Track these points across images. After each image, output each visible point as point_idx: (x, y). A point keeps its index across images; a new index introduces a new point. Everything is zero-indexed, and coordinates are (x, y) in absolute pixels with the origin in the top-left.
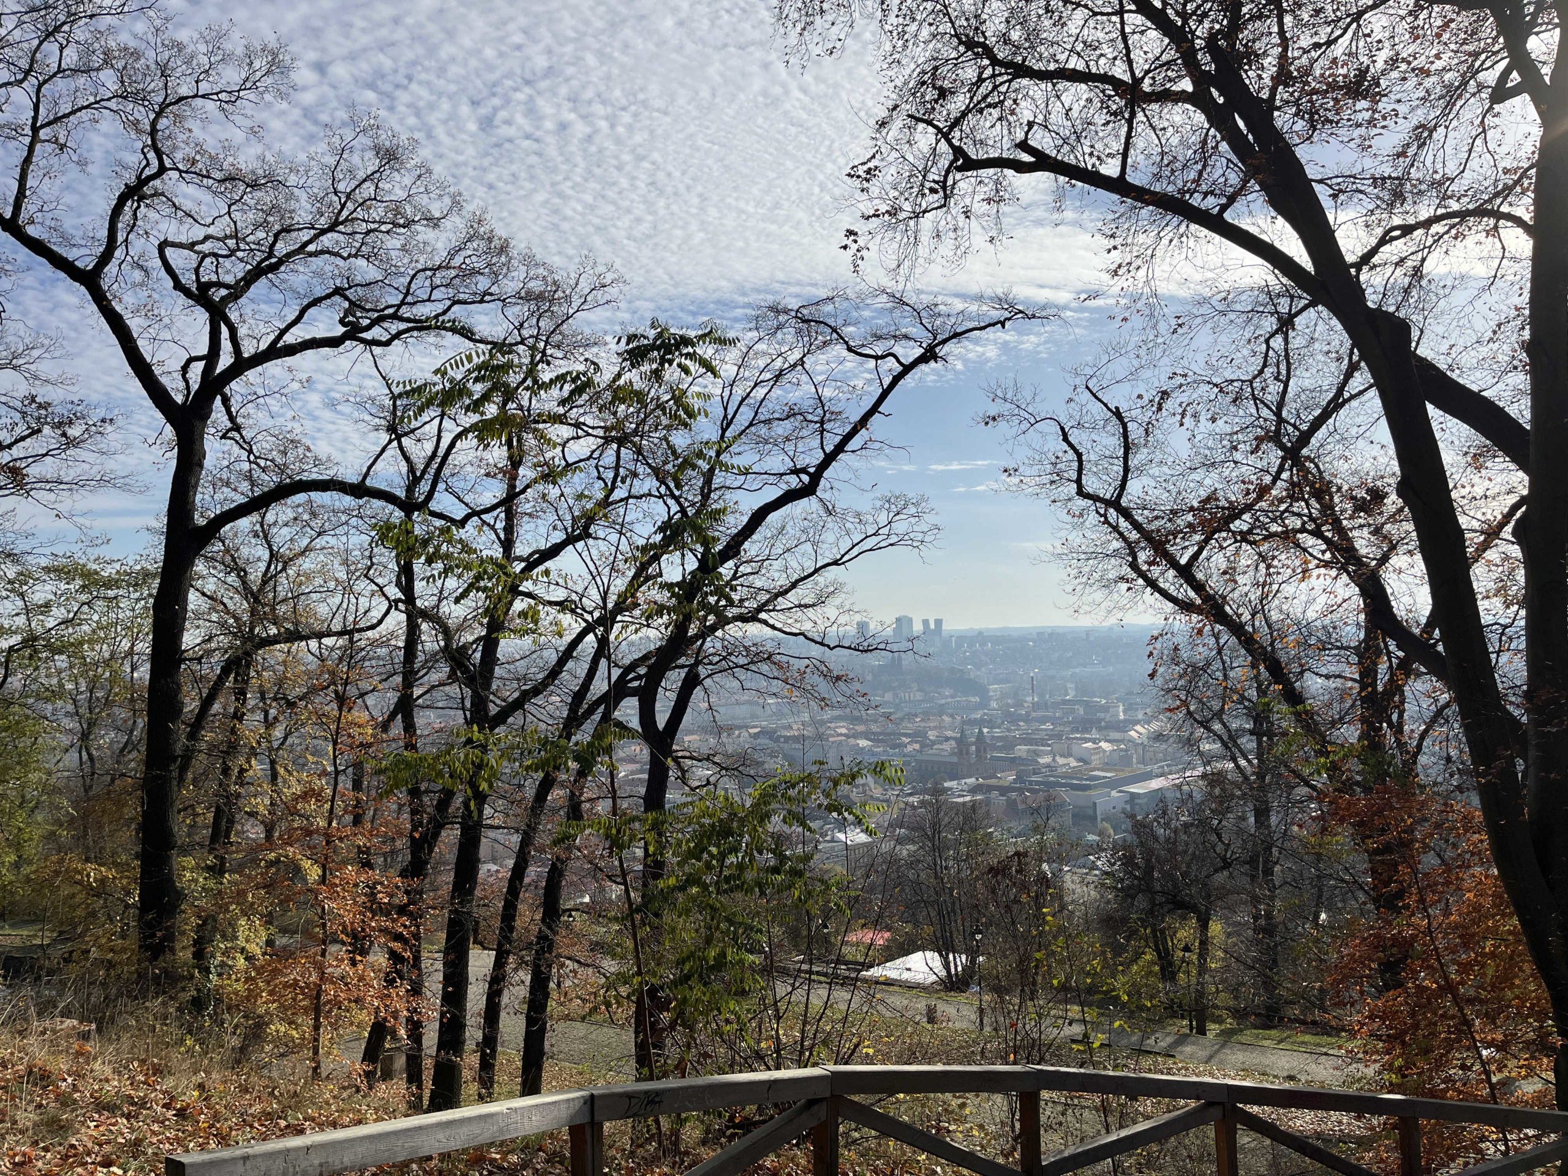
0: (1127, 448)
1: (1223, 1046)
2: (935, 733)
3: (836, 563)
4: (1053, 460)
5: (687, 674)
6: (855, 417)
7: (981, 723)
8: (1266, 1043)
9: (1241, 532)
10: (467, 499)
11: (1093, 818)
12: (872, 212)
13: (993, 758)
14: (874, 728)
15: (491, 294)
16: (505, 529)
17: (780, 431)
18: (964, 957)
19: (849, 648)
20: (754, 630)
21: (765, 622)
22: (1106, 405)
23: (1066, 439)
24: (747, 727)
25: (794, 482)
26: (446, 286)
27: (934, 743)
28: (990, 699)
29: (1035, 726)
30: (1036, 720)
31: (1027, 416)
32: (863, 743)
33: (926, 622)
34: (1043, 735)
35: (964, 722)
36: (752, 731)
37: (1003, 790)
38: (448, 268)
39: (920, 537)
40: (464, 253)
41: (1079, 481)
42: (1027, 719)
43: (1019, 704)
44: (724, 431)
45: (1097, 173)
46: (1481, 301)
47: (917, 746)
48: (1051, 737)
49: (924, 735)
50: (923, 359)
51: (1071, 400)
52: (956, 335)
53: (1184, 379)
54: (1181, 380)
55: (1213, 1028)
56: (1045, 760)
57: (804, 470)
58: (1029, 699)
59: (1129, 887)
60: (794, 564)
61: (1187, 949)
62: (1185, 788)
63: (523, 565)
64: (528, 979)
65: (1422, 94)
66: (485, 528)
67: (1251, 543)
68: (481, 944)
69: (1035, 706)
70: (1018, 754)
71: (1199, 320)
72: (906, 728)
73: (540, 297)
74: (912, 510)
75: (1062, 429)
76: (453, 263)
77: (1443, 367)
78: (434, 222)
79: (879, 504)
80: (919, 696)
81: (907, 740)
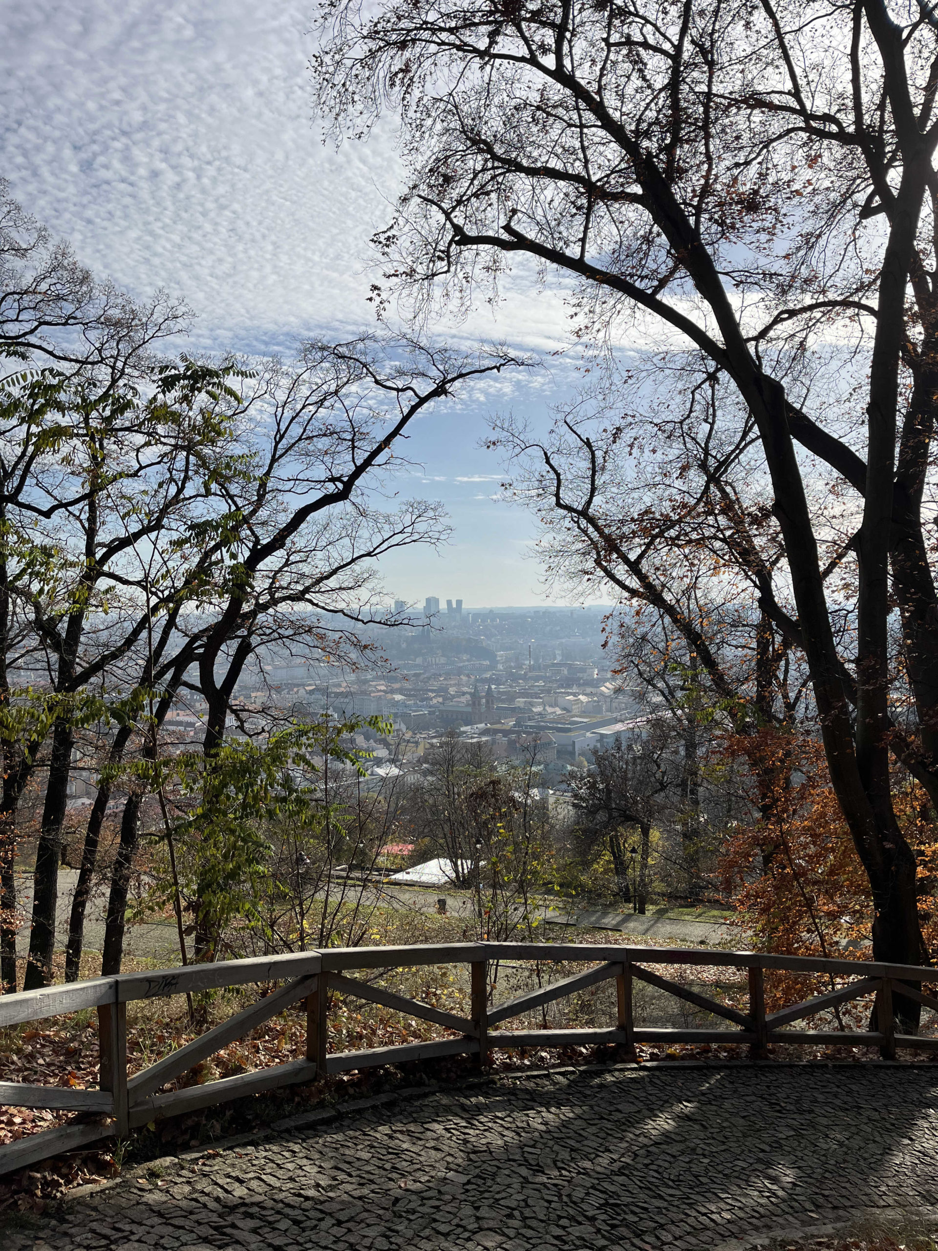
0: (594, 472)
1: (656, 922)
2: (454, 689)
3: (369, 554)
4: (539, 478)
5: (242, 642)
6: (381, 437)
7: (489, 681)
8: (687, 918)
9: (671, 538)
10: (55, 493)
11: (572, 753)
12: (393, 272)
13: (498, 708)
14: (407, 685)
15: (75, 318)
16: (88, 519)
17: (320, 446)
18: (469, 862)
19: (380, 623)
20: (301, 607)
21: (310, 601)
22: (579, 436)
23: (548, 462)
24: (304, 685)
25: (331, 488)
26: (34, 308)
27: (453, 697)
28: (497, 662)
29: (531, 683)
30: (531, 678)
31: (519, 442)
32: (398, 697)
33: (449, 602)
34: (536, 690)
35: (477, 680)
36: (308, 688)
37: (506, 733)
38: (34, 292)
39: (437, 535)
40: (48, 280)
41: (557, 495)
42: (525, 678)
43: (519, 667)
44: (277, 443)
45: (563, 254)
46: (846, 370)
47: (440, 700)
48: (542, 691)
49: (445, 690)
50: (435, 393)
51: (552, 431)
52: (461, 376)
53: (631, 419)
54: (630, 419)
55: (651, 909)
56: (538, 709)
57: (339, 479)
58: (527, 662)
59: (593, 805)
60: (336, 555)
61: (634, 851)
62: (637, 730)
63: (105, 550)
64: (108, 892)
65: (812, 209)
66: (71, 518)
67: (679, 546)
68: (69, 864)
69: (531, 668)
70: (518, 705)
71: (644, 374)
72: (433, 685)
73: (117, 324)
74: (431, 514)
75: (545, 454)
76: (39, 289)
77: (813, 419)
78: (20, 252)
79: (404, 508)
80: (443, 660)
81: (432, 695)
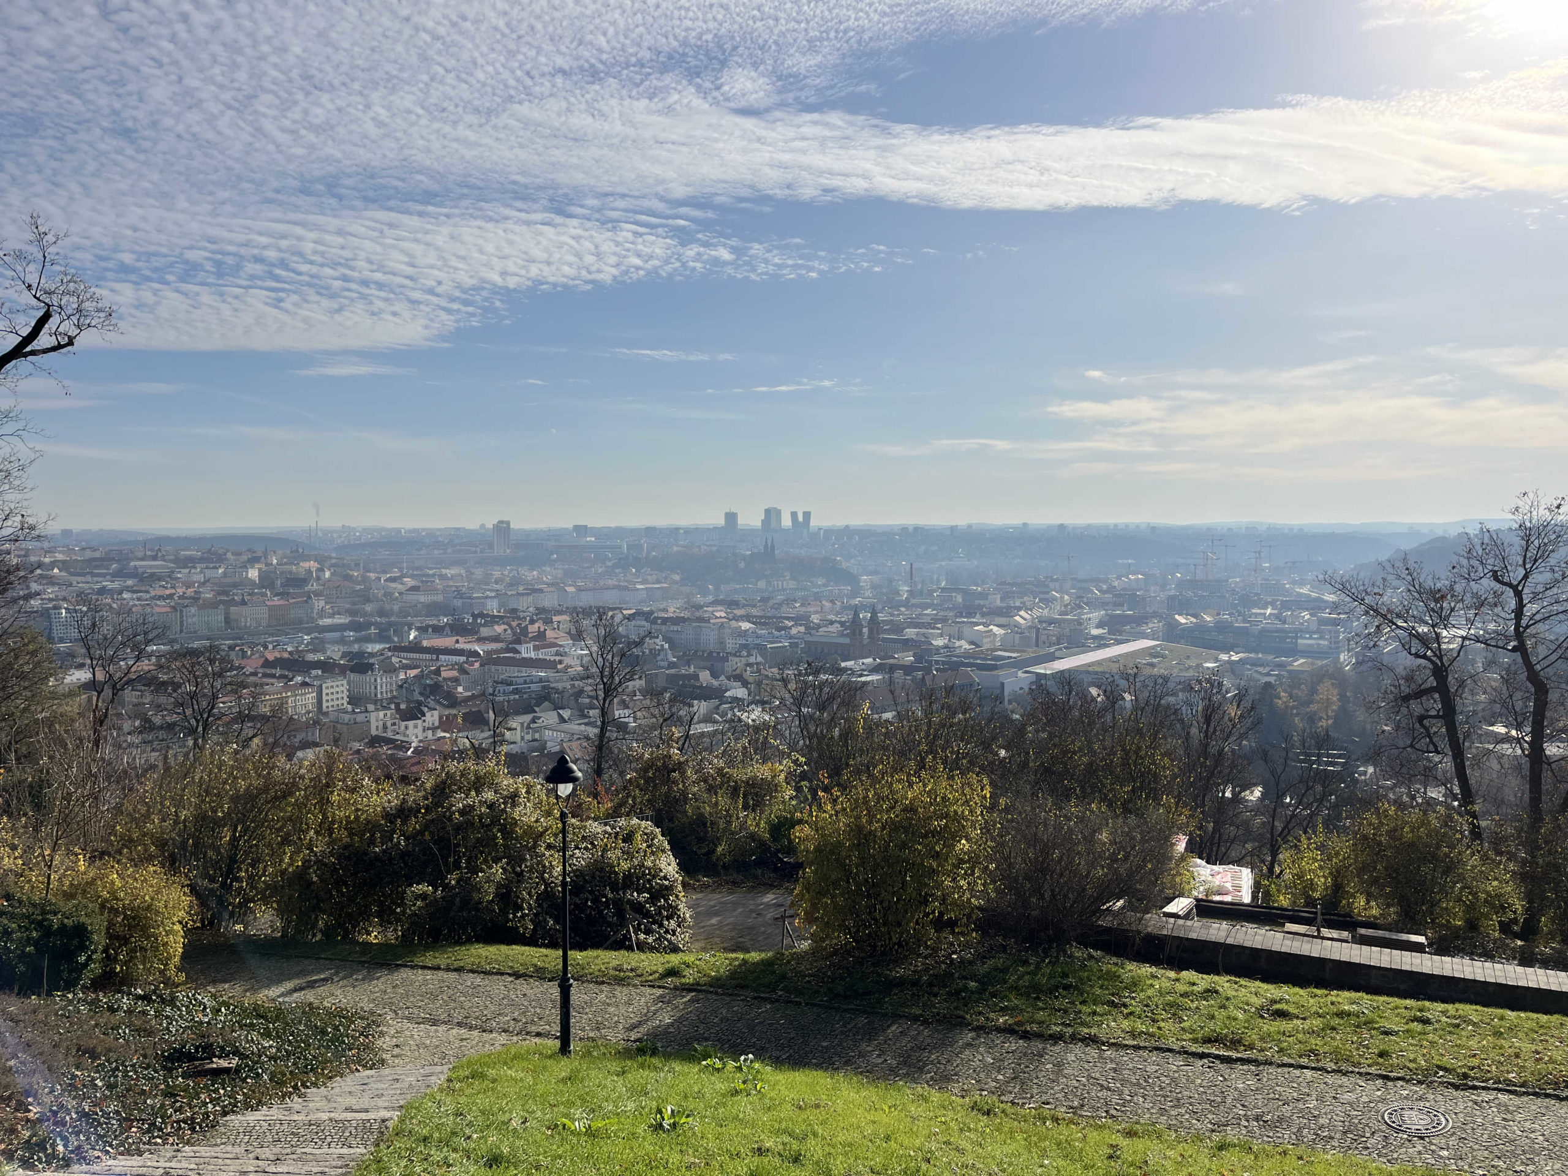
2: (818, 617)
7: (861, 609)
13: (885, 640)
14: (754, 612)
24: (621, 609)
27: (819, 626)
28: (863, 588)
29: (917, 611)
30: (916, 606)
32: (745, 626)
33: (794, 515)
34: (928, 619)
35: (846, 607)
36: (626, 612)
37: (906, 670)
42: (907, 605)
43: (895, 593)
47: (802, 629)
48: (937, 621)
49: (807, 619)
56: (940, 642)
69: (912, 594)
70: (908, 636)
72: (787, 612)
80: (792, 584)
81: (790, 624)
